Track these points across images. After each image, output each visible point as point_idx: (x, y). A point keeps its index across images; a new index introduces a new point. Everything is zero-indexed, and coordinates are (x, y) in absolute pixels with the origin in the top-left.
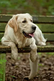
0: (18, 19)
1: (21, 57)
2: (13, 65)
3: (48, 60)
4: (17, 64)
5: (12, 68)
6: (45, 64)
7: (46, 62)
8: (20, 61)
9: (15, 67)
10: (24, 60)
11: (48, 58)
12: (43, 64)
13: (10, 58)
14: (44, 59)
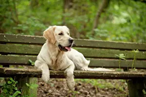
0: (56, 30)
1: (55, 85)
2: (46, 93)
3: (84, 88)
4: (50, 91)
5: (44, 95)
6: (81, 92)
7: (82, 90)
8: (54, 88)
9: (48, 94)
10: (58, 88)
11: (83, 86)
12: (78, 92)
13: (43, 85)
14: (80, 86)
